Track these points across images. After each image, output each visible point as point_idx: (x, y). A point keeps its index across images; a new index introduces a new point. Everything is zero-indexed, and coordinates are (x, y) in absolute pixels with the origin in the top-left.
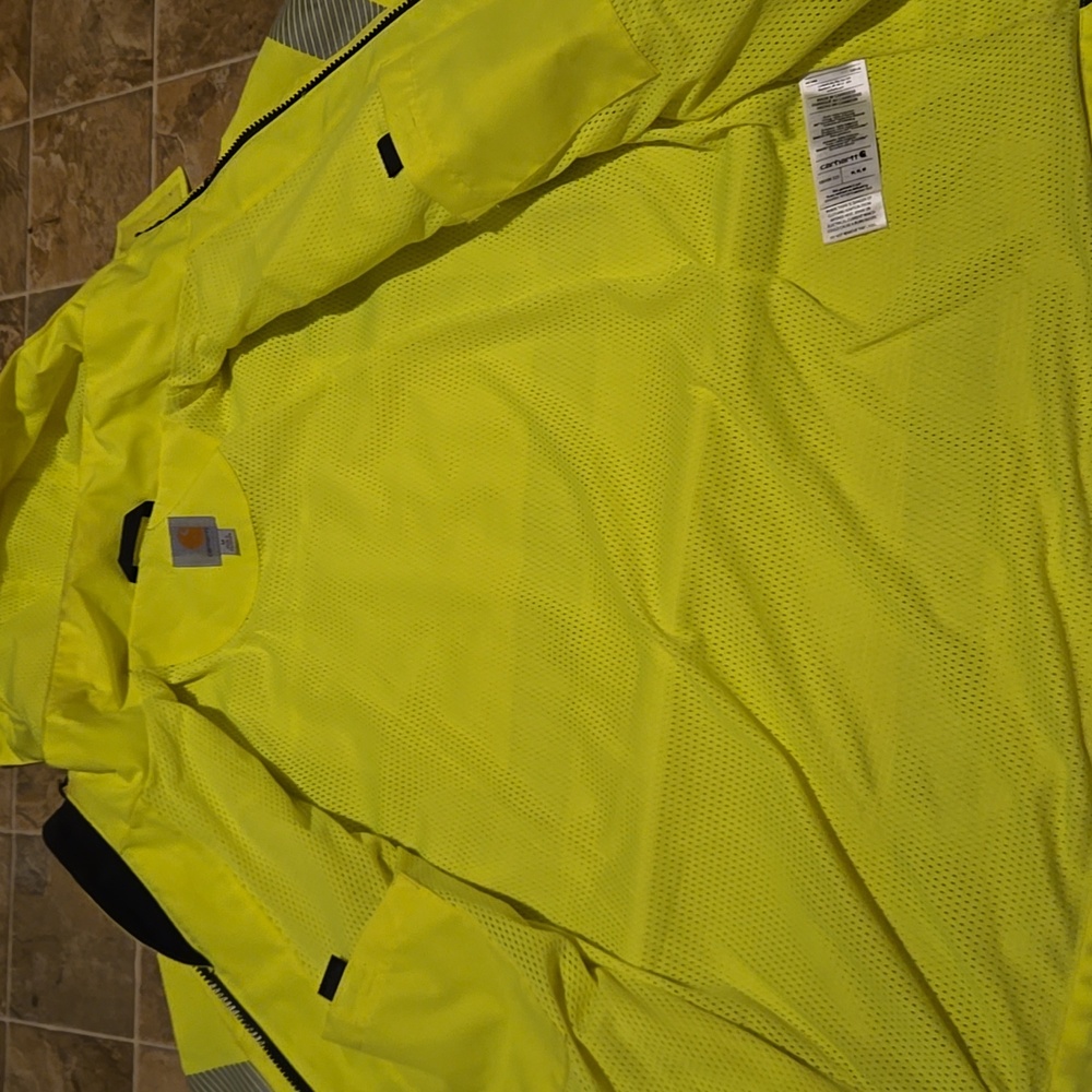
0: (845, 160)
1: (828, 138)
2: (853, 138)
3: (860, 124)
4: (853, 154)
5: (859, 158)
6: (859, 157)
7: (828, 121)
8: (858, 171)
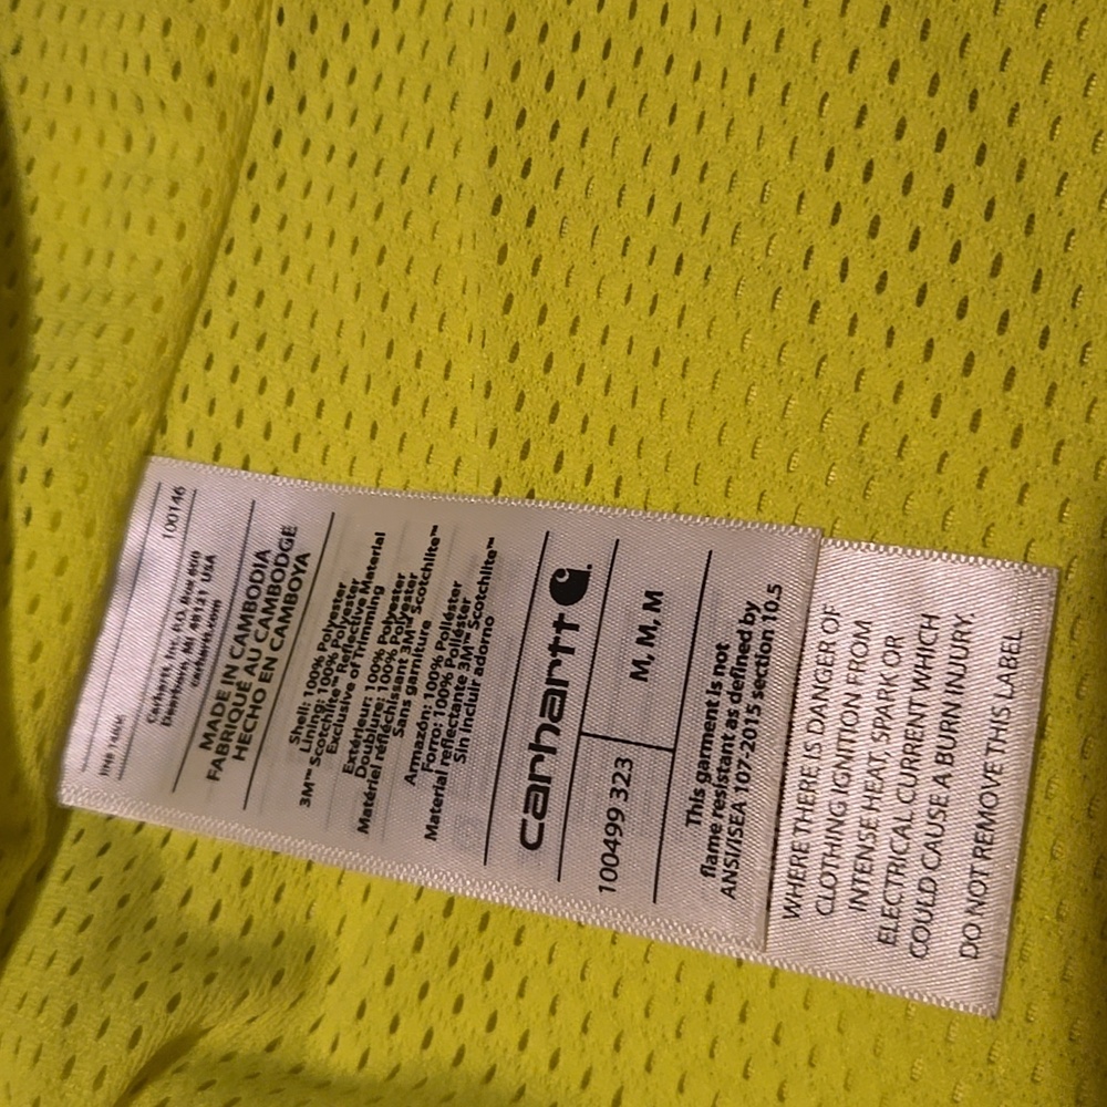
0: (555, 693)
1: (400, 750)
2: (468, 615)
3: (416, 566)
4: (543, 634)
5: (579, 612)
6: (573, 613)
7: (314, 733)
8: (647, 635)
